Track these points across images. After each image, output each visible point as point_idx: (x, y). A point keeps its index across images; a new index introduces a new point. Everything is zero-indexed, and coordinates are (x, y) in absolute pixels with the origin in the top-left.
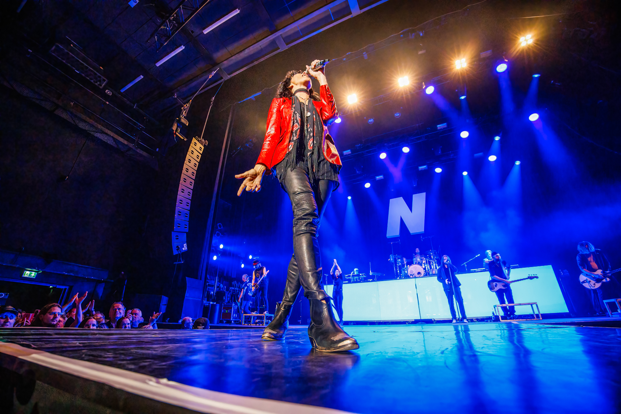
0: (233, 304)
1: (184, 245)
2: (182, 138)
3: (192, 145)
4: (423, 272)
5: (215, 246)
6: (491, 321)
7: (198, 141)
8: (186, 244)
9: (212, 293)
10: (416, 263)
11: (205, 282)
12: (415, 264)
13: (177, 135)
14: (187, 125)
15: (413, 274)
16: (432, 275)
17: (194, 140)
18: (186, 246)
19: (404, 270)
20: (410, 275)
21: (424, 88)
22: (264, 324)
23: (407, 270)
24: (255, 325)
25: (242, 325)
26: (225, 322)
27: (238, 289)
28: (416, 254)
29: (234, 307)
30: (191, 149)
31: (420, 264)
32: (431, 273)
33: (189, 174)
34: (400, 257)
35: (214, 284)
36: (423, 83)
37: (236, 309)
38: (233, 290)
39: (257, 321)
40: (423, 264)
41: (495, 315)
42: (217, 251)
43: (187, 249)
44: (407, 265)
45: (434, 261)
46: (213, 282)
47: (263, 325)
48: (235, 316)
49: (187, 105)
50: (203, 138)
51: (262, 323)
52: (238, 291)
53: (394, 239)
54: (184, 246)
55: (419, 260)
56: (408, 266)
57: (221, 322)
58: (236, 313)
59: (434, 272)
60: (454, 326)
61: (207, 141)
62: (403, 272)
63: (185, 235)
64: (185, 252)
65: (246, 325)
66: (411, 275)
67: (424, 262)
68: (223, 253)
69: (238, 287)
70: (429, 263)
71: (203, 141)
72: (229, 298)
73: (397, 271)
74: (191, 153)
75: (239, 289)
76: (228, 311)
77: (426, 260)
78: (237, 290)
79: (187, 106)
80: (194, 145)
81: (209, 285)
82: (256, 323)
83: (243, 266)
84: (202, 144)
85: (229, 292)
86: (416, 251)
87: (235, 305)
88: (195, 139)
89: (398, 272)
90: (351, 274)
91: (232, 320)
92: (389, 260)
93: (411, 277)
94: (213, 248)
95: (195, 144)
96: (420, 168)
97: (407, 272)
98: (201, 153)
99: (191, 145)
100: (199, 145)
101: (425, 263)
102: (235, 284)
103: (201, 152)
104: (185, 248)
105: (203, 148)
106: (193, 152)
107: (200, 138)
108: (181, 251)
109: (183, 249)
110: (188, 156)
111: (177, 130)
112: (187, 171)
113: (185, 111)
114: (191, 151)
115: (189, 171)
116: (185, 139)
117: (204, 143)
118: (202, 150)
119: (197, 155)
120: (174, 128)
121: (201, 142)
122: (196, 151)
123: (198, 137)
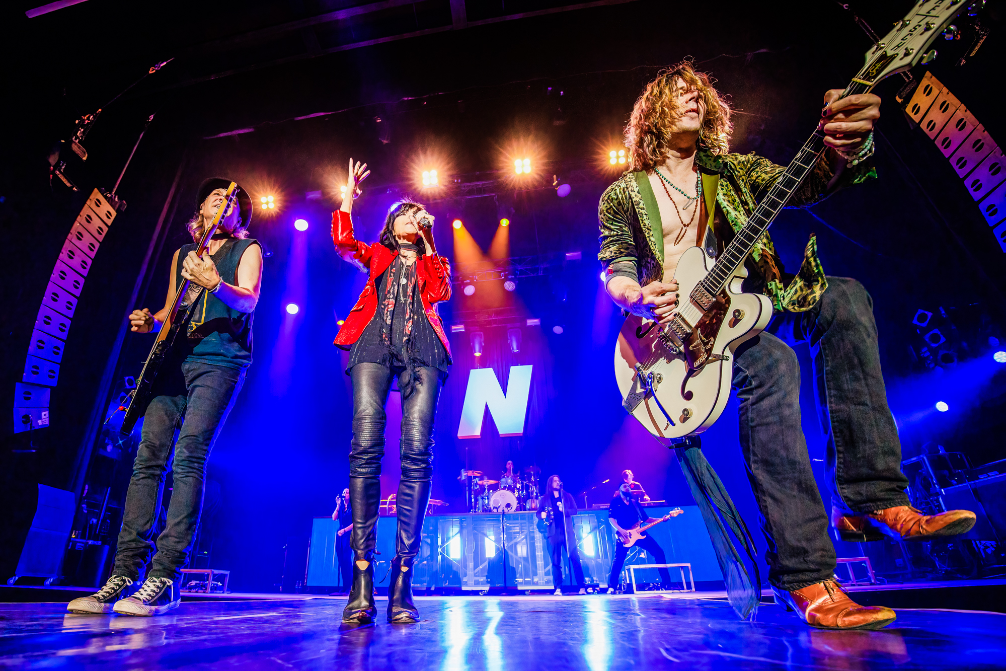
1: (43, 414)
2: (69, 185)
3: (91, 203)
4: (515, 505)
7: (106, 197)
8: (46, 413)
9: (95, 521)
10: (505, 488)
12: (502, 489)
13: (56, 176)
14: (85, 159)
15: (499, 507)
17: (96, 194)
18: (47, 416)
20: (492, 508)
21: (554, 184)
22: (209, 590)
23: (488, 499)
28: (506, 470)
30: (85, 211)
31: (512, 489)
32: (528, 508)
33: (76, 263)
34: (479, 475)
36: (555, 176)
39: (193, 583)
40: (516, 491)
43: (47, 423)
44: (489, 490)
45: (535, 486)
49: (89, 117)
50: (116, 193)
53: (471, 441)
54: (43, 417)
55: (510, 481)
56: (491, 491)
61: (124, 202)
62: (480, 501)
63: (48, 393)
64: (43, 429)
70: (527, 488)
71: (116, 199)
73: (470, 499)
74: (84, 219)
77: (522, 483)
79: (88, 119)
80: (95, 205)
82: (191, 588)
84: (113, 207)
86: (508, 466)
88: (100, 192)
89: (473, 500)
90: (388, 500)
92: (459, 478)
93: (495, 511)
95: (98, 203)
96: (528, 322)
97: (488, 502)
98: (109, 224)
99: (88, 202)
100: (106, 207)
101: (521, 488)
103: (109, 222)
104: (44, 421)
105: (114, 213)
106: (89, 219)
107: (110, 193)
108: (34, 427)
109: (40, 422)
110: (77, 224)
111: (57, 166)
112: (71, 258)
113: (82, 130)
114: (86, 216)
115: (76, 258)
116: (75, 189)
117: (117, 206)
118: (112, 218)
119: (99, 228)
120: (53, 160)
121: (110, 201)
122: (97, 218)
123: (105, 189)
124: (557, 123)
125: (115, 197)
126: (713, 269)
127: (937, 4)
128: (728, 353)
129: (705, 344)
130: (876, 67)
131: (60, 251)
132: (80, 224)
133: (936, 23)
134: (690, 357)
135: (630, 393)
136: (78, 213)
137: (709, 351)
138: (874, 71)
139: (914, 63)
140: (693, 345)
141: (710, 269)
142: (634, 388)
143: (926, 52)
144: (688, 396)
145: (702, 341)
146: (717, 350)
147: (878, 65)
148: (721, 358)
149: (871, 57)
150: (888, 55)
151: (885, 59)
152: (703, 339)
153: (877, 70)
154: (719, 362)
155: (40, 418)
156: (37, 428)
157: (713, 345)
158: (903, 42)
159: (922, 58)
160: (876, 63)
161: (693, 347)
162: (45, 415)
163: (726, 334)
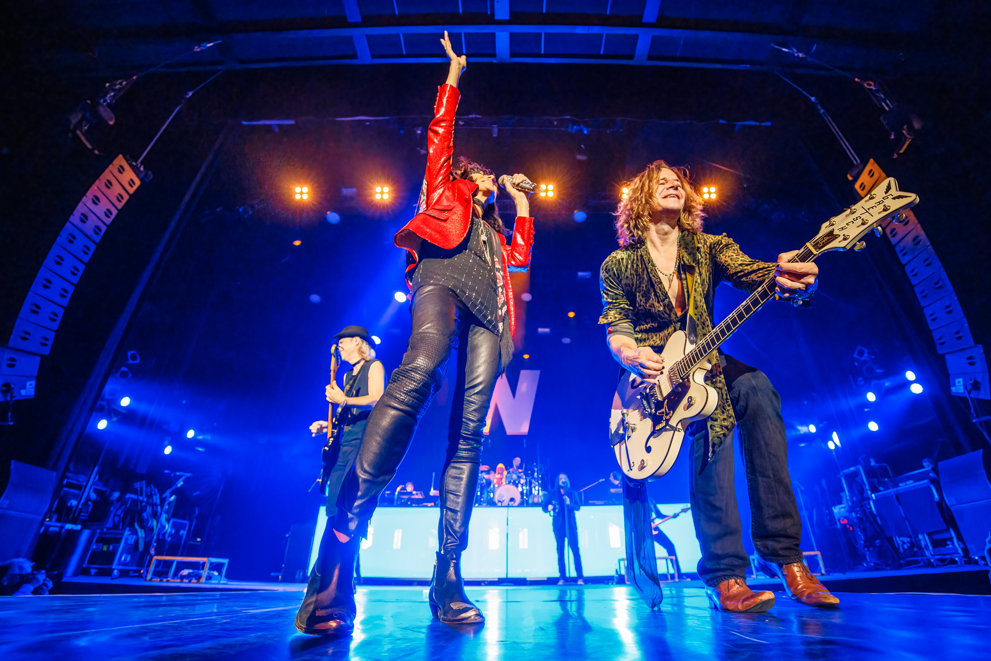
0: (127, 533)
1: (28, 383)
2: (89, 146)
3: (113, 168)
4: (518, 500)
5: (110, 397)
6: (612, 584)
7: (130, 165)
8: (32, 383)
9: (75, 503)
10: (510, 483)
11: (63, 477)
12: (507, 484)
13: (76, 135)
14: (111, 123)
15: (503, 501)
16: (532, 504)
17: (120, 160)
18: (33, 386)
19: (488, 492)
20: (497, 502)
22: (203, 580)
23: (493, 493)
24: (179, 580)
25: (146, 580)
26: (93, 571)
27: (145, 499)
29: (126, 540)
30: (107, 175)
32: (530, 501)
33: (89, 227)
35: (84, 484)
37: (130, 544)
38: (133, 499)
39: (186, 573)
40: (520, 485)
41: (619, 573)
42: (111, 410)
43: (32, 394)
45: (538, 481)
46: (82, 478)
47: (198, 582)
48: (125, 559)
49: (122, 82)
50: (142, 163)
51: (198, 577)
52: (144, 504)
54: (28, 387)
55: (515, 477)
57: (85, 572)
58: (128, 553)
59: (536, 500)
60: (561, 590)
61: (150, 172)
62: (486, 495)
63: (38, 361)
64: (27, 401)
65: (156, 582)
66: (499, 501)
67: (522, 481)
68: (127, 416)
69: (146, 495)
70: (531, 483)
71: (142, 169)
72: (117, 519)
74: (104, 183)
75: (148, 500)
76: (108, 548)
77: (526, 479)
78: (142, 502)
79: (121, 84)
80: (117, 171)
81: (69, 485)
82: (183, 578)
83: (168, 450)
84: (138, 176)
85: (121, 505)
87: (129, 535)
88: (124, 158)
91: (114, 569)
93: (499, 504)
94: (104, 403)
95: (121, 170)
96: (540, 330)
97: (494, 495)
98: (131, 193)
99: (111, 167)
100: (129, 174)
101: (524, 484)
102: (141, 489)
103: (132, 190)
104: (29, 389)
105: (138, 183)
106: (109, 184)
107: (136, 162)
108: (15, 397)
109: (23, 392)
110: (94, 187)
111: (79, 125)
112: (83, 221)
113: (112, 94)
114: (105, 181)
115: (89, 222)
116: (96, 152)
117: (142, 175)
118: (135, 187)
119: (120, 195)
120: (74, 119)
121: (135, 169)
122: (118, 183)
123: (131, 158)
124: (579, 157)
125: (140, 167)
126: (689, 354)
127: (876, 205)
128: (680, 426)
129: (667, 414)
130: (824, 239)
131: (71, 213)
132: (98, 187)
133: (871, 221)
134: (656, 420)
135: (615, 431)
136: (97, 176)
137: (667, 421)
138: (822, 243)
139: (848, 247)
140: (660, 412)
141: (686, 354)
142: (618, 429)
143: (859, 241)
144: (648, 449)
145: (666, 411)
146: (673, 422)
147: (826, 239)
148: (674, 429)
149: (825, 229)
150: (834, 233)
151: (831, 236)
152: (667, 409)
153: (823, 243)
154: (673, 431)
155: (24, 388)
156: (18, 398)
157: (671, 417)
158: (847, 226)
159: (855, 245)
160: (825, 237)
161: (659, 413)
162: (31, 385)
163: (681, 413)
